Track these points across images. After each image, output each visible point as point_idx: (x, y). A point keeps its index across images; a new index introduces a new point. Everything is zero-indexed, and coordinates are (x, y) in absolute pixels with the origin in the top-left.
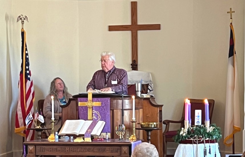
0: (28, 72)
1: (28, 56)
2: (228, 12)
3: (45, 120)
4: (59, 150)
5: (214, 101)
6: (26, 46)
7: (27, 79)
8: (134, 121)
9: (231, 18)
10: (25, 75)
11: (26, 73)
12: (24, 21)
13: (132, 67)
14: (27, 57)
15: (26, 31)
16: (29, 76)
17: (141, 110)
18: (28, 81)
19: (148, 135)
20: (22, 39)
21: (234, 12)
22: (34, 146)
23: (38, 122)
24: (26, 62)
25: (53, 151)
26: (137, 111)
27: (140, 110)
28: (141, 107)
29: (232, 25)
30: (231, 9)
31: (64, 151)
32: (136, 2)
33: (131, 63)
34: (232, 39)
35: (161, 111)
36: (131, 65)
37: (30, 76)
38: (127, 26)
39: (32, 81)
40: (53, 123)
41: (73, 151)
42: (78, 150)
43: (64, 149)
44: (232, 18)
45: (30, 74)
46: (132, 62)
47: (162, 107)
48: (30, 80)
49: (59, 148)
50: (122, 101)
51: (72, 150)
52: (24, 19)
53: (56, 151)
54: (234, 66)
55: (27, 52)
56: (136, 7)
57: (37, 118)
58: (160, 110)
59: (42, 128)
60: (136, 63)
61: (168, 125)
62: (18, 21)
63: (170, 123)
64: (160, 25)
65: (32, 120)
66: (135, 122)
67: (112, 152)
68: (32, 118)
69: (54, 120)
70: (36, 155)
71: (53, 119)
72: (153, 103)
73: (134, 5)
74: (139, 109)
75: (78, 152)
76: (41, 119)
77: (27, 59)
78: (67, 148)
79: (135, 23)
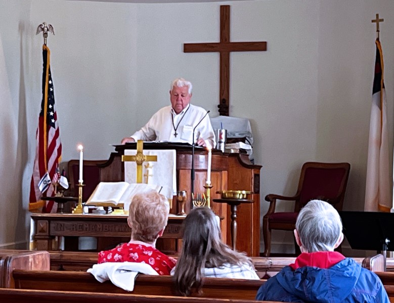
0: (52, 114)
1: (53, 88)
2: (373, 21)
3: (69, 184)
4: (86, 228)
5: (349, 165)
6: (50, 72)
7: (50, 125)
8: (209, 186)
9: (378, 31)
10: (47, 119)
11: (48, 115)
12: (48, 32)
13: (219, 111)
14: (51, 90)
15: (50, 50)
16: (53, 121)
17: (225, 173)
18: (52, 128)
19: (233, 211)
20: (44, 61)
21: (382, 20)
22: (47, 221)
23: (59, 188)
24: (49, 98)
25: (76, 230)
26: (219, 173)
27: (223, 172)
28: (224, 167)
29: (379, 42)
30: (377, 15)
31: (94, 230)
32: (229, 6)
33: (218, 104)
34: (378, 64)
35: (257, 176)
36: (219, 106)
37: (55, 119)
38: (213, 45)
39: (58, 129)
40: (81, 188)
41: (109, 231)
42: (117, 229)
43: (94, 227)
44: (380, 30)
45: (55, 117)
46: (220, 102)
47: (260, 169)
48: (54, 127)
49: (86, 225)
50: (191, 156)
51: (107, 228)
52: (48, 30)
53: (81, 230)
54: (381, 108)
55: (50, 82)
56: (227, 14)
57: (57, 182)
58: (256, 173)
59: (65, 196)
60: (227, 104)
61: (273, 203)
62: (38, 32)
63: (277, 200)
64: (266, 42)
65: (50, 184)
66: (210, 188)
67: (170, 233)
68: (49, 181)
69: (83, 183)
70: (49, 236)
71: (81, 181)
72: (245, 162)
73: (225, 12)
74: (221, 171)
75: (115, 231)
76: (64, 182)
77: (51, 94)
78: (99, 225)
79: (226, 40)
